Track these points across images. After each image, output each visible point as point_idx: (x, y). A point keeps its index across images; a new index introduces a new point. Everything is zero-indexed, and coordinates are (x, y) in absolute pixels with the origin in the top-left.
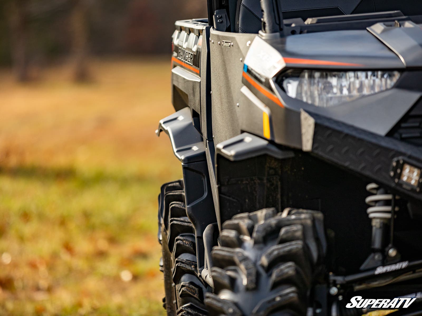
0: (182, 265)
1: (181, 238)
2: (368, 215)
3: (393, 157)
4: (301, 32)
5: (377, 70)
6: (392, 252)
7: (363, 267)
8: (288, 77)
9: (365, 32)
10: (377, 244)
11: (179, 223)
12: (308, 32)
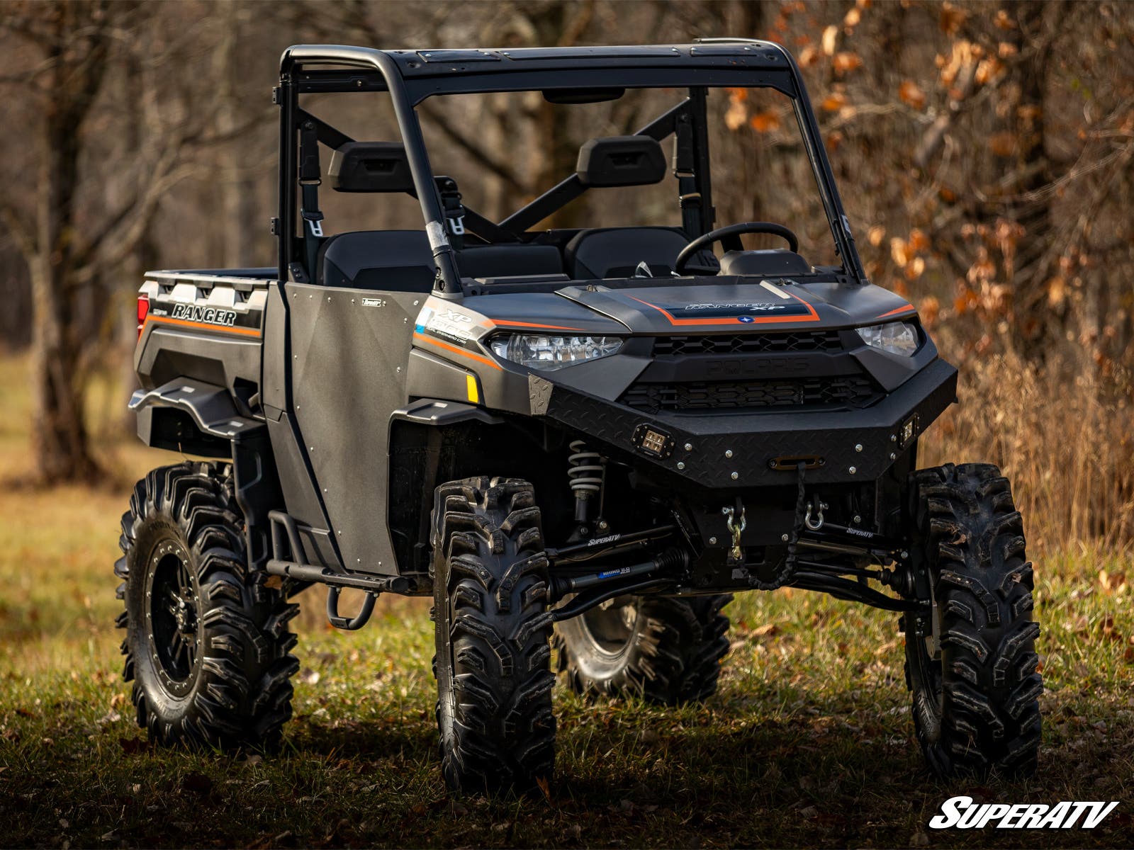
0: (219, 561)
1: (214, 529)
2: (570, 487)
3: (637, 423)
4: (482, 294)
5: (602, 335)
6: (603, 525)
7: (570, 540)
8: (495, 340)
9: (551, 295)
10: (581, 516)
11: (208, 512)
12: (490, 293)
